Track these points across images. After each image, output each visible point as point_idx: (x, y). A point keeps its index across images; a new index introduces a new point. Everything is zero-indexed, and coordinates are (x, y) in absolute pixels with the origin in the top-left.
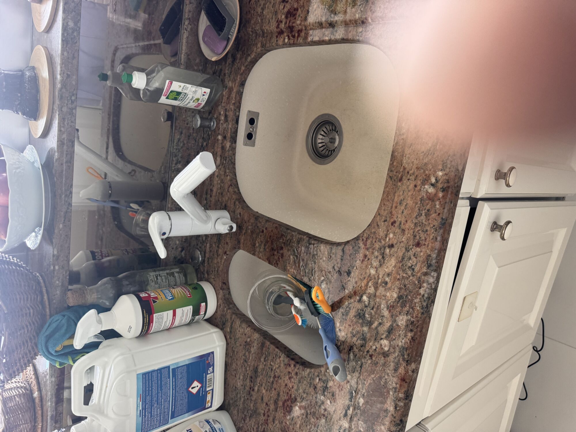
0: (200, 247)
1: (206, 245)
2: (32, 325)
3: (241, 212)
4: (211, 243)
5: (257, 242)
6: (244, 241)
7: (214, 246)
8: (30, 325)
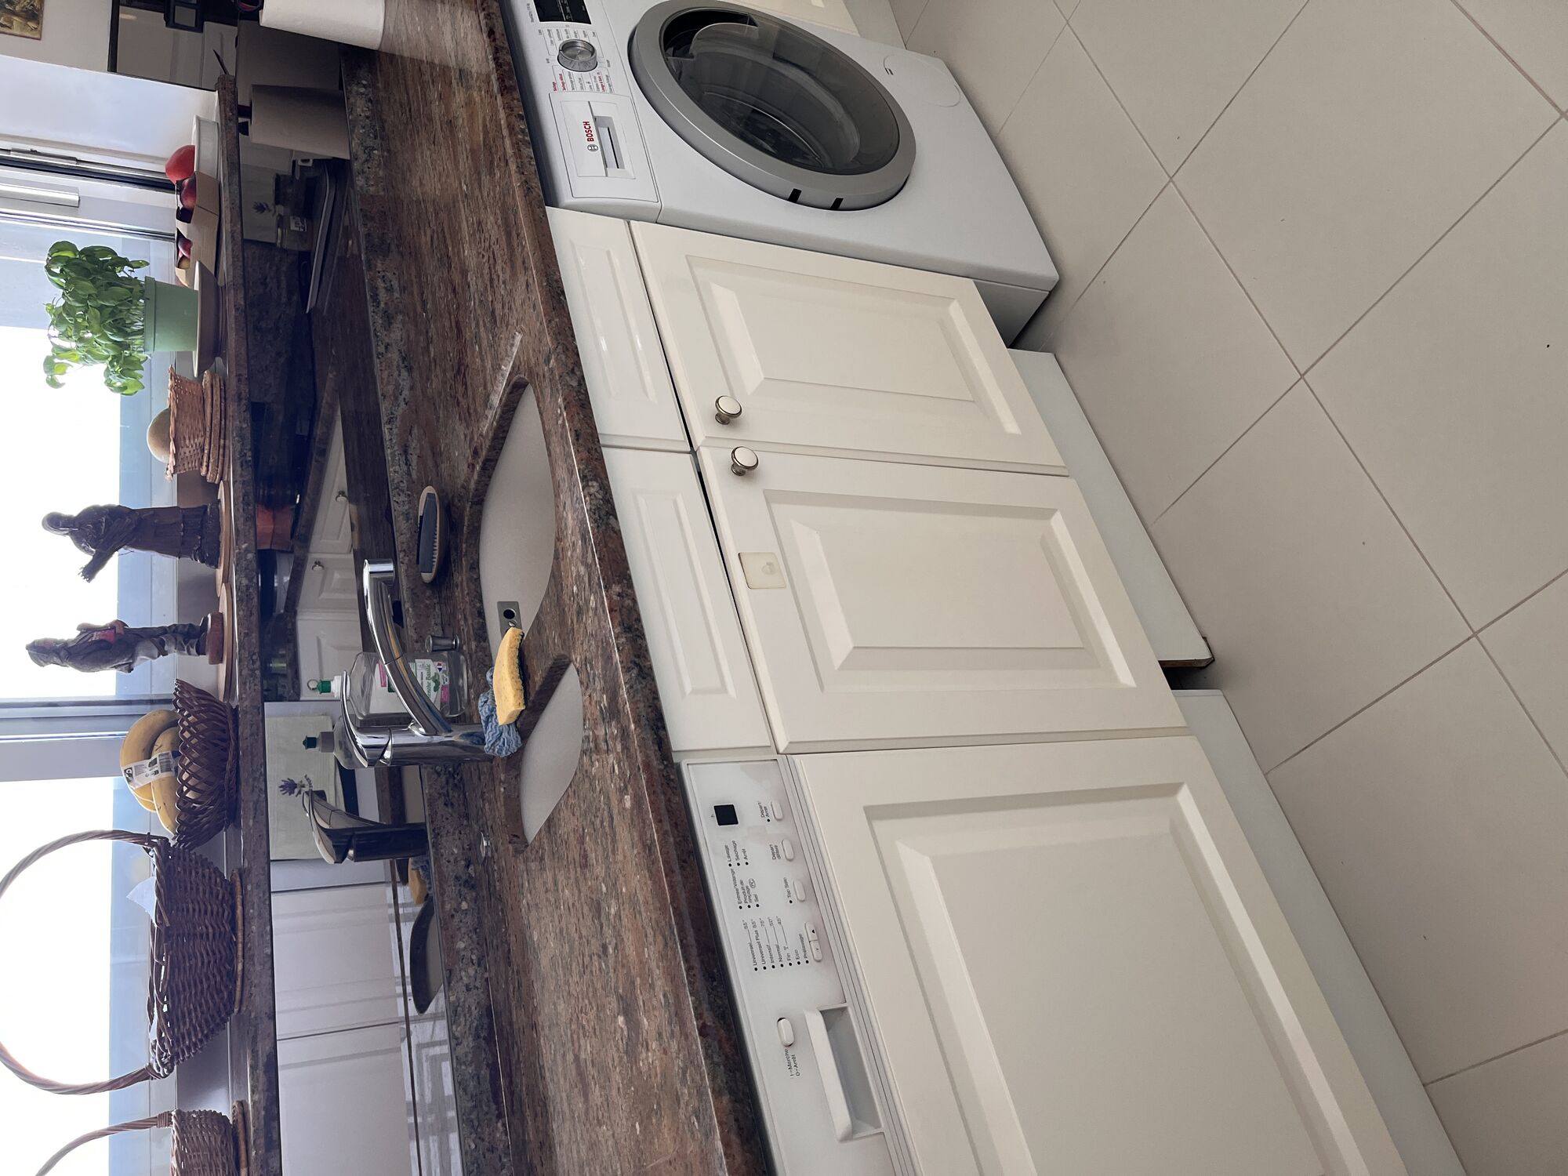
2: (211, 954)
8: (208, 954)
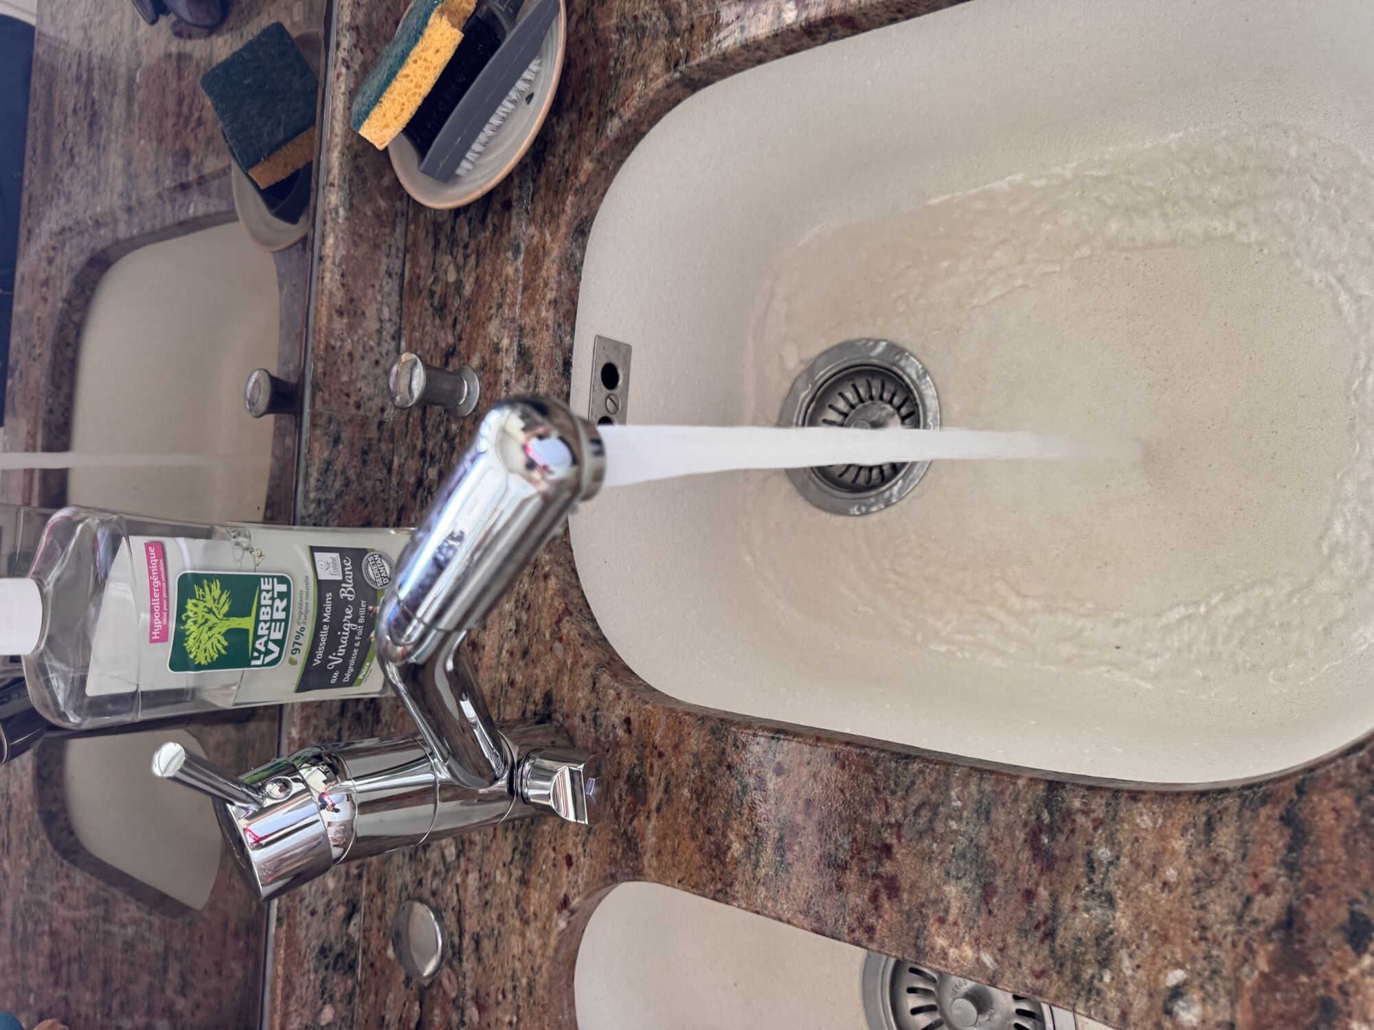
0: (434, 894)
1: (464, 881)
3: (633, 716)
4: (486, 870)
5: (732, 836)
6: (663, 838)
7: (500, 877)
